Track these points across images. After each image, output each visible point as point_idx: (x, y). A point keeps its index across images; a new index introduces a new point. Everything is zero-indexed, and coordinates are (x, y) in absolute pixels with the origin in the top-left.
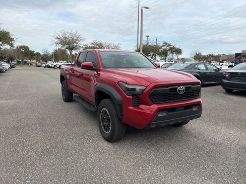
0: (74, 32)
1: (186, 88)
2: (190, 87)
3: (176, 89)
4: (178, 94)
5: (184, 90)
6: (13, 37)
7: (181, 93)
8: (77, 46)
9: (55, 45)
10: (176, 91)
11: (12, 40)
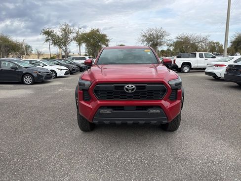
0: (158, 28)
1: (136, 86)
2: (144, 86)
3: (123, 87)
4: (125, 92)
5: (133, 89)
6: (108, 38)
7: (130, 91)
8: (161, 42)
9: (141, 42)
10: (123, 89)
11: (108, 40)
